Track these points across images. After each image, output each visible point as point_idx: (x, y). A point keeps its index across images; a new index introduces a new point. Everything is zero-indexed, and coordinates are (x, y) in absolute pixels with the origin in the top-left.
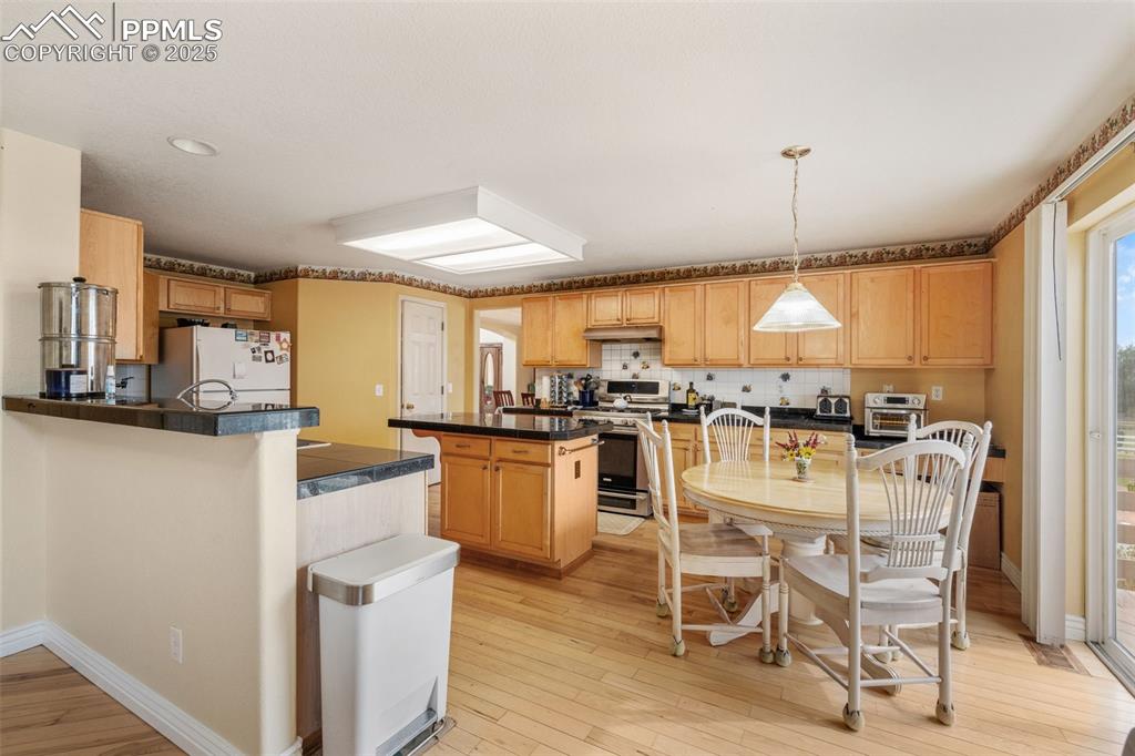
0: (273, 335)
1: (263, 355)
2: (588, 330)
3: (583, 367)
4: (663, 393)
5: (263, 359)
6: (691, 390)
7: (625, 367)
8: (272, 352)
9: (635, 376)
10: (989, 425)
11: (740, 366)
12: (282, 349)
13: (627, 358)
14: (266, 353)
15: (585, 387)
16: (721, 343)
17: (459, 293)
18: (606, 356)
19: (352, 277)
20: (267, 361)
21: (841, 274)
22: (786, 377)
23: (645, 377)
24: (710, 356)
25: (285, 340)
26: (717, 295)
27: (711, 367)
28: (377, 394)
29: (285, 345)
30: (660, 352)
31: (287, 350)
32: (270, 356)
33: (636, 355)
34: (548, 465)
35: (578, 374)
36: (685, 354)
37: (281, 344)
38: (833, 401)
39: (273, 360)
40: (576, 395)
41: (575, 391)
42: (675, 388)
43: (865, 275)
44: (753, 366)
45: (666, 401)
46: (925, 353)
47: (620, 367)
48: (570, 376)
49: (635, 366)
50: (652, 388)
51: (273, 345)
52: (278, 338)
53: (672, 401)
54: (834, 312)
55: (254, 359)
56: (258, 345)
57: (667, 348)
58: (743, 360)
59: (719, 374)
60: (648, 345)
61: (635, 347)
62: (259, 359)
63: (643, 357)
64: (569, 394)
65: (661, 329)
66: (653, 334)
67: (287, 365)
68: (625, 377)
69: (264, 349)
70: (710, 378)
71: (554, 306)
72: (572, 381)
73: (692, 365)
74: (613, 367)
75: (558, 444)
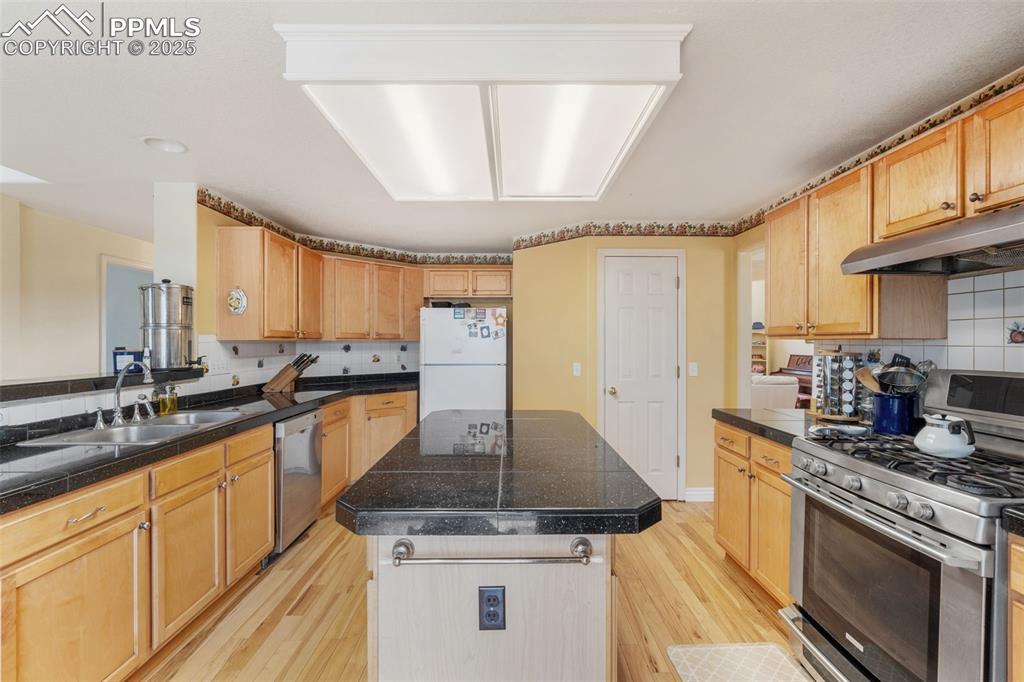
0: (489, 311)
1: (479, 330)
5: (480, 334)
8: (488, 328)
12: (497, 324)
14: (482, 329)
17: (713, 232)
20: (483, 336)
25: (501, 315)
28: (575, 373)
29: (501, 320)
31: (503, 325)
32: (485, 332)
37: (496, 319)
39: (489, 336)
51: (489, 321)
52: (494, 314)
55: (471, 334)
56: (474, 321)
62: (476, 335)
67: (503, 340)
69: (480, 325)
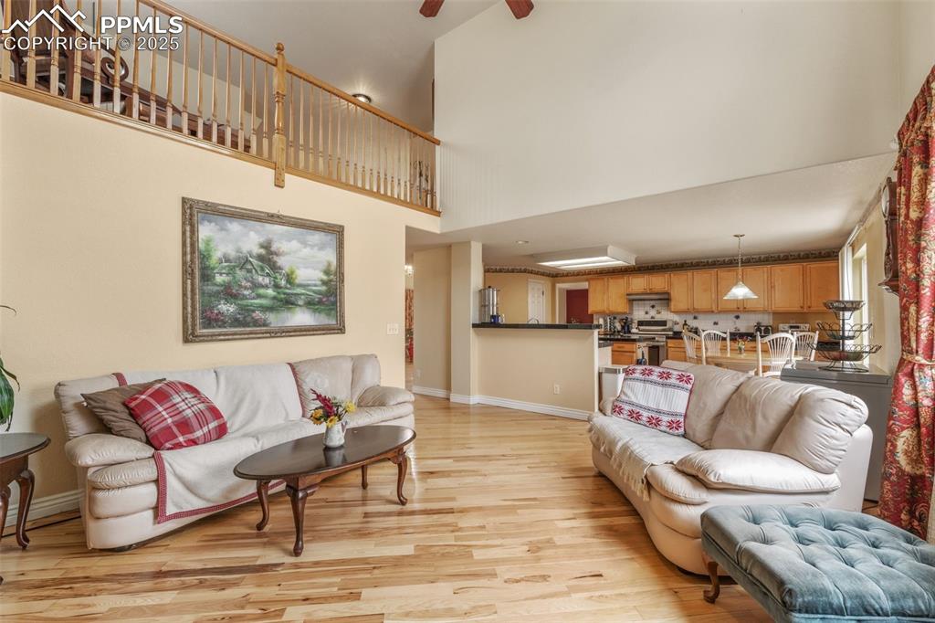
2: (628, 295)
3: (625, 313)
4: (669, 325)
6: (685, 324)
7: (647, 313)
9: (652, 318)
10: (817, 332)
11: (713, 312)
13: (648, 308)
15: (625, 323)
16: (703, 301)
18: (635, 308)
19: (508, 271)
21: (766, 268)
22: (737, 317)
23: (658, 318)
24: (696, 307)
26: (700, 277)
27: (696, 313)
30: (668, 305)
33: (653, 307)
34: (633, 352)
35: (619, 317)
36: (683, 306)
38: (763, 328)
40: (619, 328)
41: (618, 326)
42: (676, 323)
43: (778, 269)
44: (720, 312)
45: (670, 330)
46: (809, 304)
47: (644, 313)
48: (615, 318)
49: (653, 313)
50: (663, 323)
53: (675, 330)
54: (755, 293)
57: (672, 303)
58: (714, 308)
59: (701, 317)
60: (659, 302)
61: (652, 303)
63: (656, 308)
64: (615, 327)
65: (668, 294)
66: (666, 296)
68: (648, 318)
70: (695, 318)
71: (608, 282)
72: (616, 321)
73: (686, 312)
74: (639, 314)
75: (638, 344)
